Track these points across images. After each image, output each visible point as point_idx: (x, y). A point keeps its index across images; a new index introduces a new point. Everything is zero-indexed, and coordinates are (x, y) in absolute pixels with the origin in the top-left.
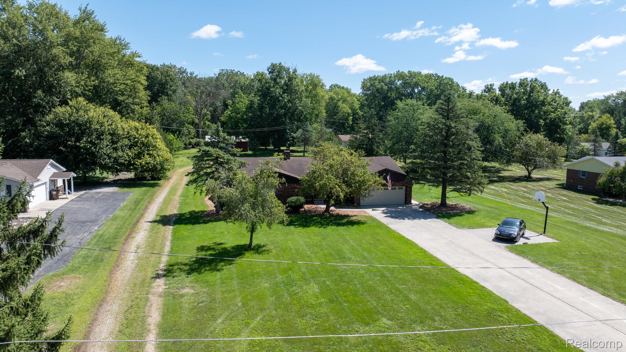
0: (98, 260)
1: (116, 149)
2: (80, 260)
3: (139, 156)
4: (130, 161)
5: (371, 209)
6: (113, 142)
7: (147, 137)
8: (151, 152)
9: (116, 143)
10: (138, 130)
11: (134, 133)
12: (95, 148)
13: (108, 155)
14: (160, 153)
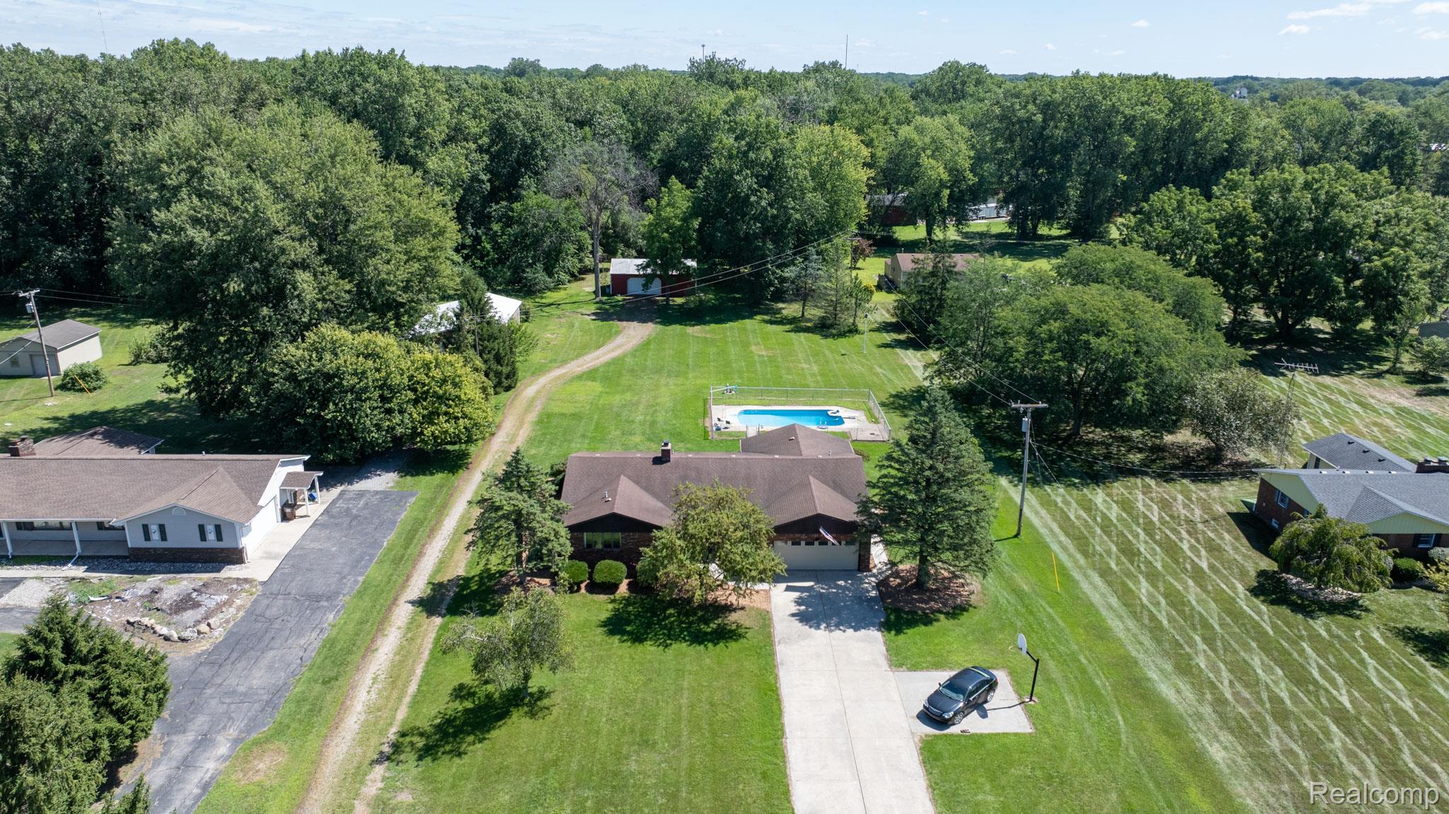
0: (315, 709)
1: (389, 411)
2: (293, 706)
3: (430, 418)
4: (414, 428)
5: (783, 586)
6: (383, 399)
7: (444, 381)
8: (451, 411)
9: (389, 400)
10: (429, 369)
11: (421, 377)
12: (353, 417)
13: (376, 425)
14: (468, 410)
